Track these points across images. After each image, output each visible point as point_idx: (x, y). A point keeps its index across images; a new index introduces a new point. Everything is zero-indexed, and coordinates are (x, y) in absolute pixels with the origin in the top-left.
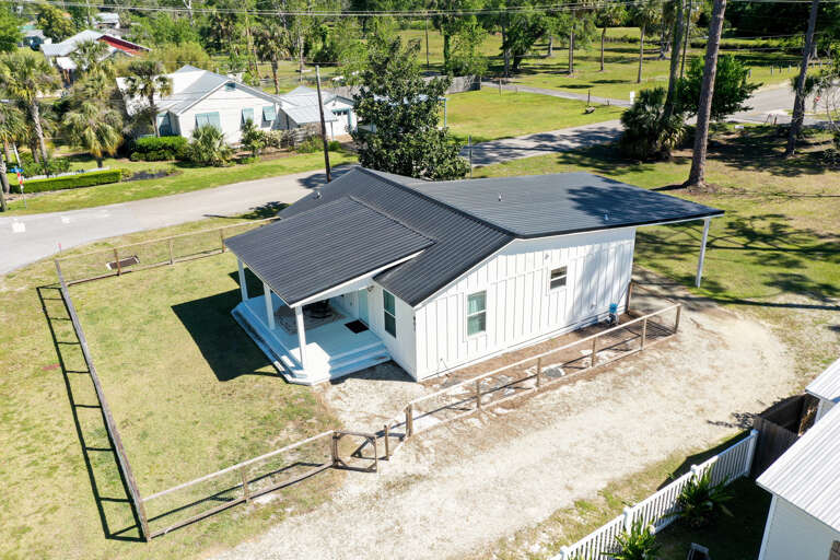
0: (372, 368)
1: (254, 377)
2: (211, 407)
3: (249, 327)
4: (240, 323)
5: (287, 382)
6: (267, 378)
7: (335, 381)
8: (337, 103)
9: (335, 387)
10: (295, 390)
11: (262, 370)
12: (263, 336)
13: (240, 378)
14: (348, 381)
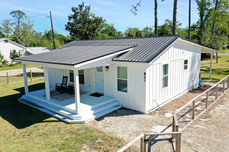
0: (115, 112)
1: (44, 124)
2: (14, 145)
3: (32, 104)
4: (25, 103)
5: (68, 123)
6: (52, 123)
7: (98, 119)
8: (47, 50)
9: (100, 122)
10: (76, 127)
11: (48, 120)
12: (43, 105)
13: (34, 125)
14: (106, 118)
